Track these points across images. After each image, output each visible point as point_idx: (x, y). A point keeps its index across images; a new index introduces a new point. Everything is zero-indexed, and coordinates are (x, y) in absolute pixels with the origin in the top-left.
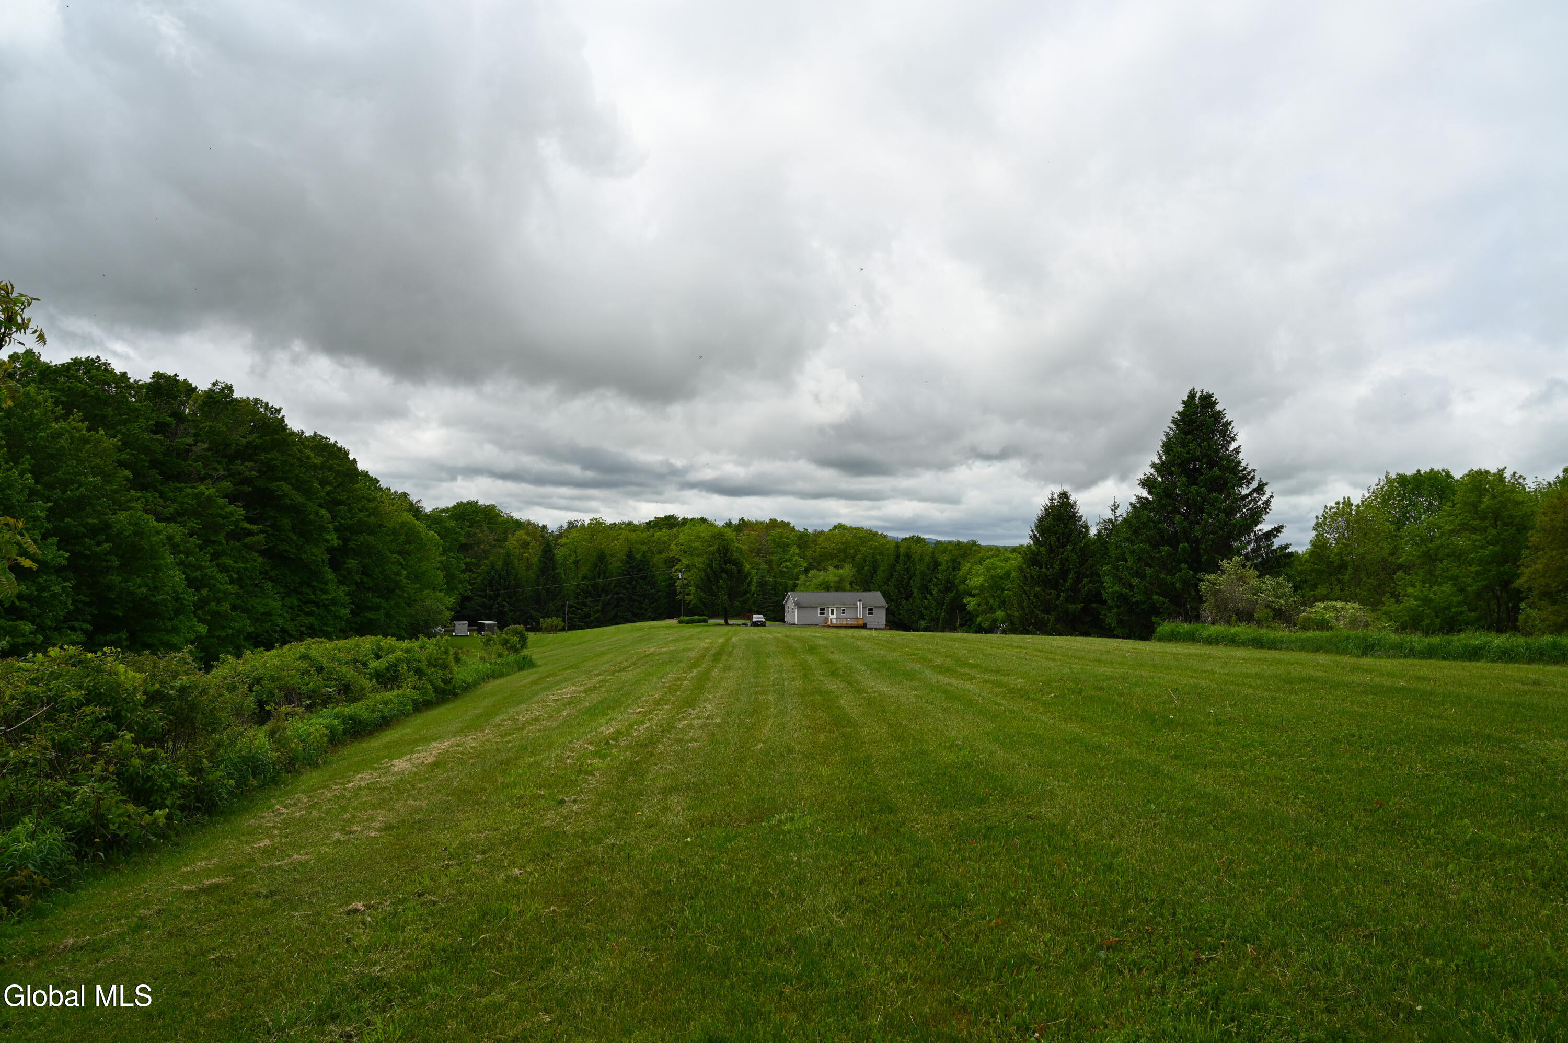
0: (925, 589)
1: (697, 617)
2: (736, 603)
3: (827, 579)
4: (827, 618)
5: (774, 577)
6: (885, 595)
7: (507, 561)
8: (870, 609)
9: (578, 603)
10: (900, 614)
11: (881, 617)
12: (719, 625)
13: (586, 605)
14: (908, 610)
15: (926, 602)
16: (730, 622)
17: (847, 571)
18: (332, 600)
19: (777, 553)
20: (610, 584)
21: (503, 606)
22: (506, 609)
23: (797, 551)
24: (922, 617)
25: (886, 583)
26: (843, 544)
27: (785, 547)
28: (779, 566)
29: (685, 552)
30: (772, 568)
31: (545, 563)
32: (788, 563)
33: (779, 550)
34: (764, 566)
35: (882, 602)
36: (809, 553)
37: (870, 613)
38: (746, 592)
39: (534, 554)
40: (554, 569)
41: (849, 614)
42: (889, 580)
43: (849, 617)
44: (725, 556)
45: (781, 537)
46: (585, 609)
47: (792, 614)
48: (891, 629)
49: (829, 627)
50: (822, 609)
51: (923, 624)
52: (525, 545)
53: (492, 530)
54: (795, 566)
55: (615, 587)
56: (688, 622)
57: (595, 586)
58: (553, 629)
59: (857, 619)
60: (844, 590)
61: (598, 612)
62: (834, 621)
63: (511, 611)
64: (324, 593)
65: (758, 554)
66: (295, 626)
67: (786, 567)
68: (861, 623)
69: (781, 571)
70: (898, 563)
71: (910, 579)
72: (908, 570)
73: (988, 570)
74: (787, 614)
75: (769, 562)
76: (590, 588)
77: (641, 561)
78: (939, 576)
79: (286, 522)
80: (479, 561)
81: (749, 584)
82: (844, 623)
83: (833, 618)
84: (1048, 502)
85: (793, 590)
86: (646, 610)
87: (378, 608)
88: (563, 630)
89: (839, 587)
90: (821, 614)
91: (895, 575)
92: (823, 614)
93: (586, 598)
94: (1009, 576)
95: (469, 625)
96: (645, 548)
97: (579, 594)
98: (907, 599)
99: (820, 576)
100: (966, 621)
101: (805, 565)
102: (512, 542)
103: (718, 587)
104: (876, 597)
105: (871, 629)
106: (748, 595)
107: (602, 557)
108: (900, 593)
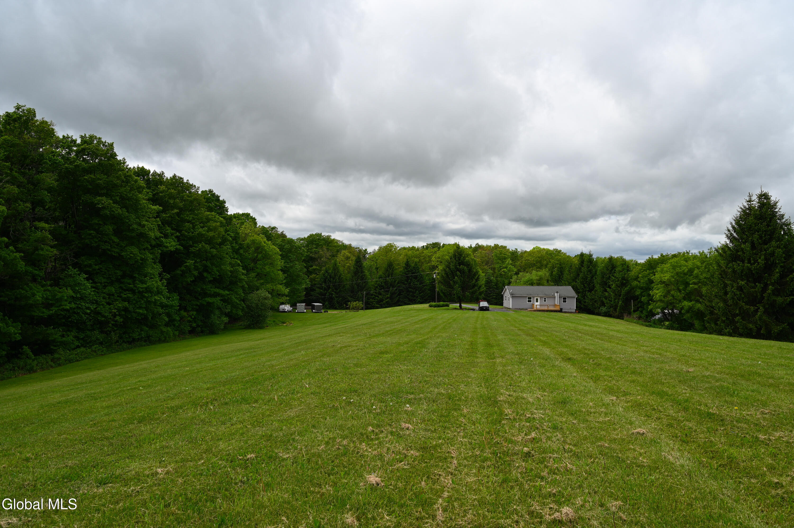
0: (605, 285)
1: (442, 303)
2: (467, 293)
3: (531, 278)
4: (533, 305)
5: (496, 277)
6: (575, 288)
7: (335, 268)
8: (564, 299)
9: (376, 293)
10: (585, 302)
11: (572, 304)
12: (456, 309)
13: (380, 294)
14: (592, 299)
15: (607, 294)
16: (464, 305)
17: (544, 273)
18: (146, 288)
19: (498, 263)
20: (395, 282)
21: (332, 294)
22: (333, 296)
23: (511, 262)
24: (603, 304)
25: (574, 280)
26: (539, 257)
27: (503, 259)
28: (499, 271)
29: (441, 262)
30: (495, 272)
31: (357, 269)
32: (505, 269)
33: (500, 262)
34: (490, 271)
35: (572, 293)
36: (518, 263)
37: (565, 301)
38: (474, 286)
39: (351, 263)
40: (362, 272)
41: (549, 302)
42: (576, 278)
43: (549, 304)
44: (460, 260)
45: (501, 253)
46: (380, 297)
47: (508, 302)
48: (579, 312)
49: (535, 311)
50: (530, 298)
51: (604, 309)
52: (348, 258)
53: (328, 249)
54: (509, 271)
55: (398, 283)
56: (435, 306)
57: (386, 282)
58: (356, 309)
59: (555, 305)
60: (543, 285)
61: (388, 298)
62: (538, 307)
63: (337, 297)
64: (142, 283)
65: (486, 264)
66: (110, 309)
67: (504, 271)
68: (558, 308)
69: (501, 274)
70: (583, 266)
71: (592, 277)
72: (590, 271)
73: (674, 267)
74: (505, 302)
75: (494, 269)
76: (383, 284)
77: (414, 267)
78: (616, 275)
79: (109, 228)
80: (321, 268)
81: (477, 279)
82: (546, 308)
83: (537, 305)
84: (745, 204)
85: (509, 284)
86: (417, 297)
87: (216, 295)
88: (362, 309)
89: (539, 283)
90: (529, 301)
91: (581, 275)
92: (530, 301)
93: (381, 289)
94: (693, 272)
95: (306, 305)
96: (417, 260)
97: (377, 287)
98: (590, 291)
99: (526, 276)
100: (638, 308)
101: (515, 270)
102: (340, 258)
103: (454, 282)
104: (568, 290)
105: (565, 312)
106: (476, 288)
107: (390, 265)
108: (585, 287)
